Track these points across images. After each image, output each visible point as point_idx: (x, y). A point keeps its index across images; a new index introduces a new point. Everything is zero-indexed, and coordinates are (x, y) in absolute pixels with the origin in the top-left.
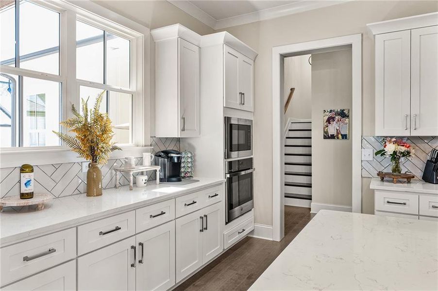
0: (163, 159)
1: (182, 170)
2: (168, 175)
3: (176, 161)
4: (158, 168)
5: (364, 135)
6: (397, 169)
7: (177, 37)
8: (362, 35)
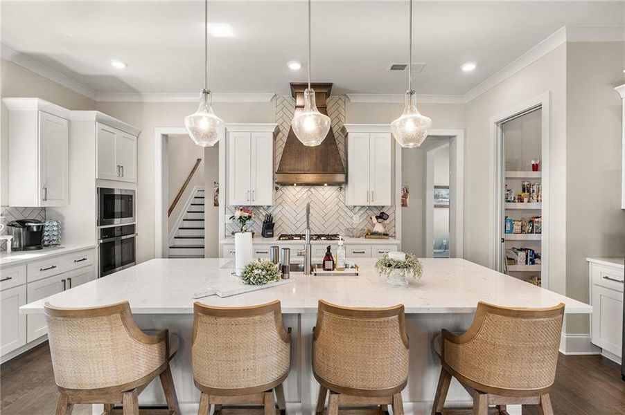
0: (17, 229)
1: (46, 238)
2: (25, 244)
3: (35, 229)
4: (9, 238)
5: (227, 204)
7: (37, 109)
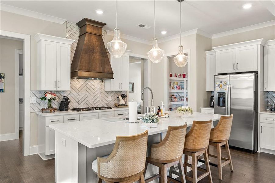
5: (31, 90)
6: (50, 107)
8: (30, 36)
